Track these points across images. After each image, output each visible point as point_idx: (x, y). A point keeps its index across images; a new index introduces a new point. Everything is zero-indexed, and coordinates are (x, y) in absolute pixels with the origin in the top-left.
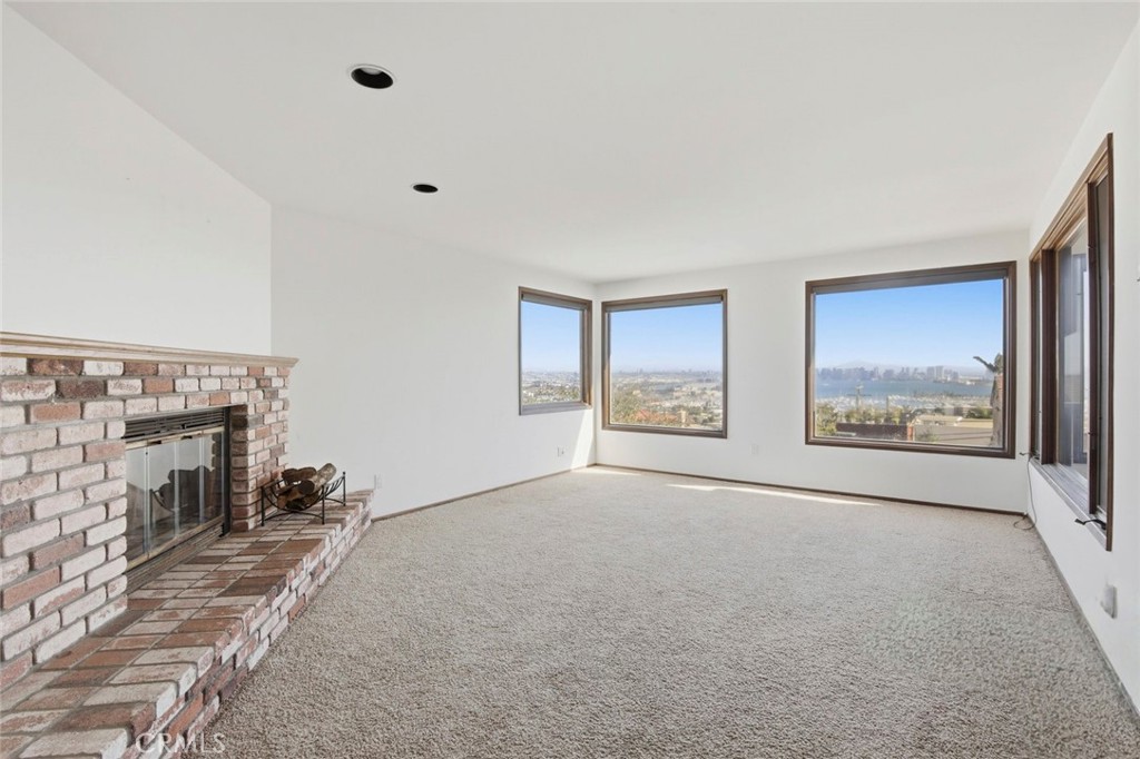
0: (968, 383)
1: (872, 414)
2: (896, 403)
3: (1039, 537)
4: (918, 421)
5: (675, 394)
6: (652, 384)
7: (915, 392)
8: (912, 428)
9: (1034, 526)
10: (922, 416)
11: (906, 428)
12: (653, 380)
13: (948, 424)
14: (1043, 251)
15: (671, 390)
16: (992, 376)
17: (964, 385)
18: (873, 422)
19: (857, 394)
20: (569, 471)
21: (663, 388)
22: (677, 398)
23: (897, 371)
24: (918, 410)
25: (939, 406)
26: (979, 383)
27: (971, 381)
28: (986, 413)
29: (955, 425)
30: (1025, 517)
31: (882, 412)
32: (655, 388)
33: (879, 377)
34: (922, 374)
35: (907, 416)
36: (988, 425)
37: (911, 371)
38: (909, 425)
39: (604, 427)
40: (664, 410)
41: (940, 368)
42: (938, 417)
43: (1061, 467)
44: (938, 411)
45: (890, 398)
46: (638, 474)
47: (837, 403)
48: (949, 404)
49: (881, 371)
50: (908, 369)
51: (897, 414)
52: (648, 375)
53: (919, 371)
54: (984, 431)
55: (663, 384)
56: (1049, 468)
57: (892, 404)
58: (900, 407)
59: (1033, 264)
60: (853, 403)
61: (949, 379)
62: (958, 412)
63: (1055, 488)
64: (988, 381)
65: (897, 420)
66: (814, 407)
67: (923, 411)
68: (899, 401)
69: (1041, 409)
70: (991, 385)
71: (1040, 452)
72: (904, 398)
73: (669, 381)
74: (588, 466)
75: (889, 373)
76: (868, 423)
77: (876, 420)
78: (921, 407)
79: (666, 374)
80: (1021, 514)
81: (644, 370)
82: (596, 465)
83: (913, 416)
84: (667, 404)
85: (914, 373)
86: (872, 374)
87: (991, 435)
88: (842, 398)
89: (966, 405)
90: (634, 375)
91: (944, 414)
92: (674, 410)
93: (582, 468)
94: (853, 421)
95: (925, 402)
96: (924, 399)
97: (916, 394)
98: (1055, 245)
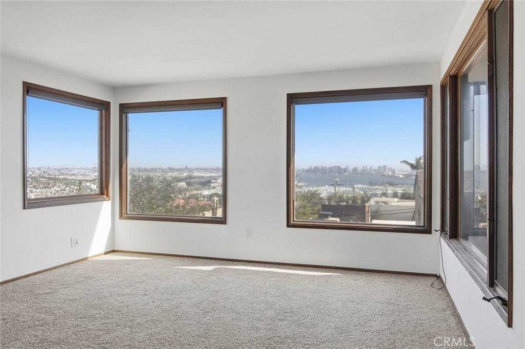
0: (401, 176)
1: (345, 198)
2: (359, 189)
3: (449, 295)
4: (372, 202)
5: (212, 185)
6: (195, 178)
7: (371, 182)
8: (369, 206)
9: (444, 286)
10: (375, 199)
11: (364, 207)
12: (196, 174)
13: (390, 204)
14: (450, 76)
15: (210, 182)
16: (414, 172)
17: (398, 177)
18: (345, 203)
19: (336, 184)
20: (86, 259)
21: (203, 180)
22: (214, 188)
23: (360, 168)
24: (371, 195)
25: (384, 191)
26: (407, 176)
27: (403, 175)
28: (412, 196)
29: (394, 204)
30: (438, 277)
31: (350, 196)
32: (196, 180)
33: (349, 172)
34: (375, 170)
35: (366, 199)
36: (412, 204)
37: (368, 168)
38: (367, 205)
39: (121, 216)
40: (204, 197)
41: (385, 167)
42: (384, 199)
43: (462, 241)
44: (384, 195)
45: (356, 186)
46: (151, 258)
47: (324, 190)
48: (390, 190)
49: (351, 168)
50: (366, 167)
51: (359, 197)
52: (191, 170)
53: (373, 168)
54: (410, 208)
55: (203, 177)
56: (454, 242)
57: (357, 190)
58: (362, 193)
59: (443, 87)
60: (333, 191)
61: (390, 174)
62: (395, 195)
63: (459, 259)
64: (412, 175)
65: (360, 201)
66: (294, 197)
67: (376, 195)
68: (361, 189)
69: (448, 197)
70: (414, 178)
71: (448, 229)
72: (364, 186)
73: (208, 175)
74: (106, 253)
75: (355, 170)
76: (342, 204)
77: (347, 202)
78: (374, 192)
79: (206, 170)
80: (435, 276)
81: (188, 167)
82: (114, 251)
83: (369, 199)
84: (206, 192)
85: (370, 169)
86: (345, 170)
87: (413, 210)
88: (327, 186)
89: (400, 191)
90: (180, 170)
91: (387, 197)
92: (211, 196)
93: (100, 255)
94: (333, 203)
95: (376, 189)
96: (376, 187)
97: (371, 184)
98: (459, 71)
